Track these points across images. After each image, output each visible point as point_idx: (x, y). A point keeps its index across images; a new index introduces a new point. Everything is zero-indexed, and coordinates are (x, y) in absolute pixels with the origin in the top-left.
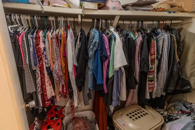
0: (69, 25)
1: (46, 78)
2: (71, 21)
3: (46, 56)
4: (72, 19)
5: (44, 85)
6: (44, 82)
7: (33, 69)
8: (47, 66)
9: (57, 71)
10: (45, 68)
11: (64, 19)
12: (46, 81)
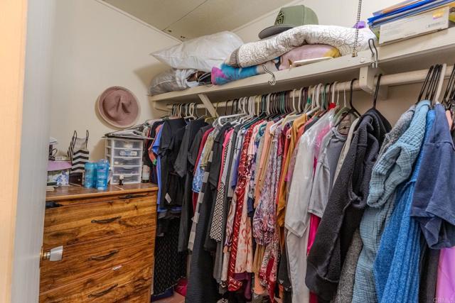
0: (333, 102)
1: (242, 222)
2: (341, 92)
3: (253, 172)
4: (345, 86)
5: (237, 235)
6: (238, 229)
7: (229, 195)
8: (251, 196)
9: (264, 215)
10: (246, 198)
11: (323, 90)
12: (241, 228)
